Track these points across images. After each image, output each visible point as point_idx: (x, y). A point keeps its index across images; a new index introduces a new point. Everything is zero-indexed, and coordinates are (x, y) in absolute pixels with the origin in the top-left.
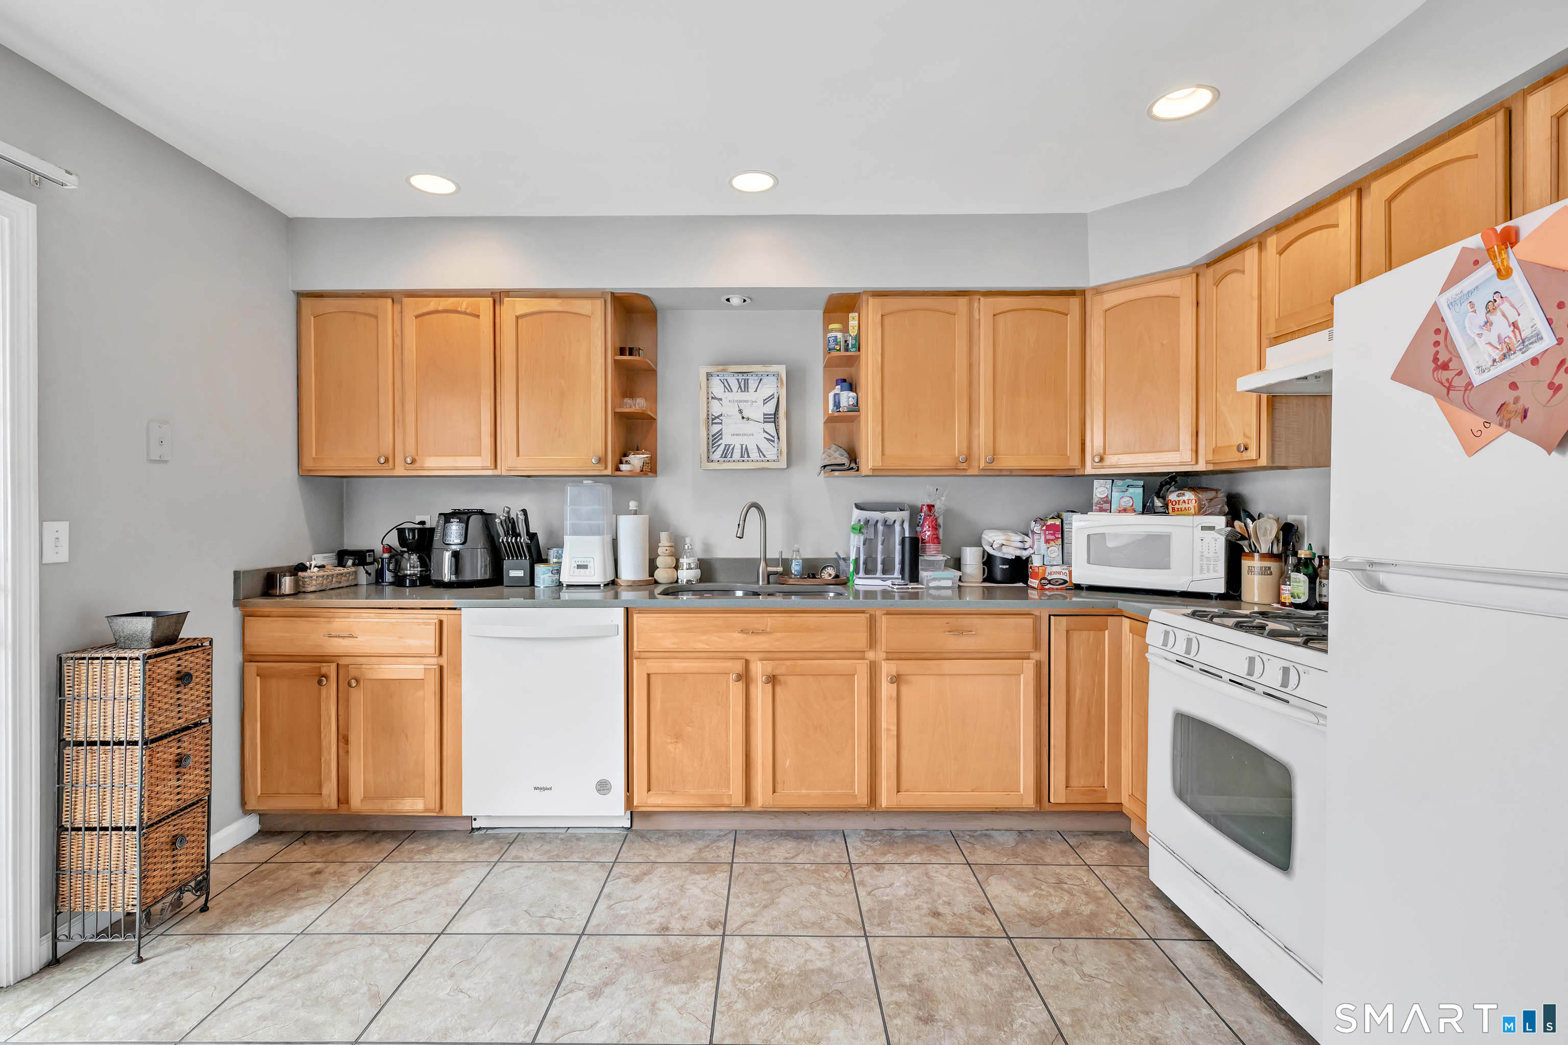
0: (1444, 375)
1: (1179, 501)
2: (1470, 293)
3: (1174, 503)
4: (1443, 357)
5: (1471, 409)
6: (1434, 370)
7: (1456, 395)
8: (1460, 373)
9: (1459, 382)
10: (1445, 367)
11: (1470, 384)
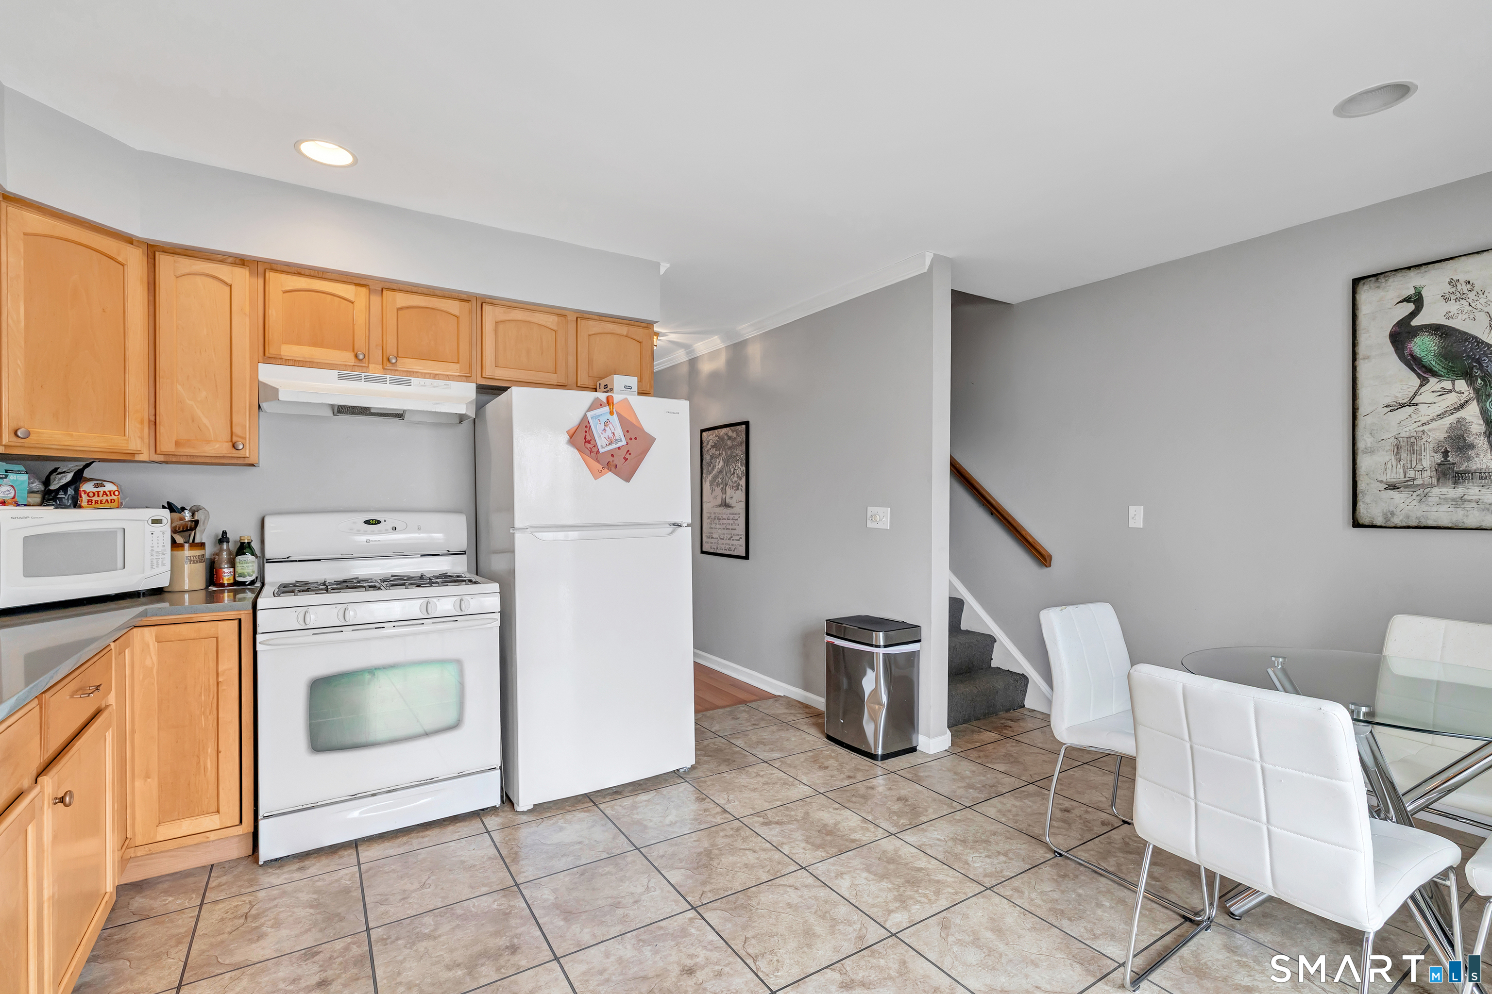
0: (589, 446)
1: (98, 492)
2: (599, 416)
3: (91, 494)
4: (588, 438)
5: (598, 462)
6: (585, 442)
7: (593, 455)
8: (595, 446)
9: (595, 450)
10: (589, 442)
11: (598, 451)
